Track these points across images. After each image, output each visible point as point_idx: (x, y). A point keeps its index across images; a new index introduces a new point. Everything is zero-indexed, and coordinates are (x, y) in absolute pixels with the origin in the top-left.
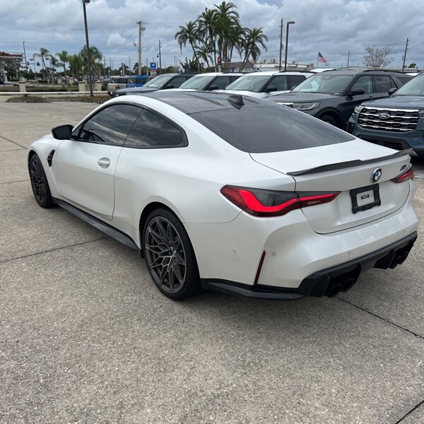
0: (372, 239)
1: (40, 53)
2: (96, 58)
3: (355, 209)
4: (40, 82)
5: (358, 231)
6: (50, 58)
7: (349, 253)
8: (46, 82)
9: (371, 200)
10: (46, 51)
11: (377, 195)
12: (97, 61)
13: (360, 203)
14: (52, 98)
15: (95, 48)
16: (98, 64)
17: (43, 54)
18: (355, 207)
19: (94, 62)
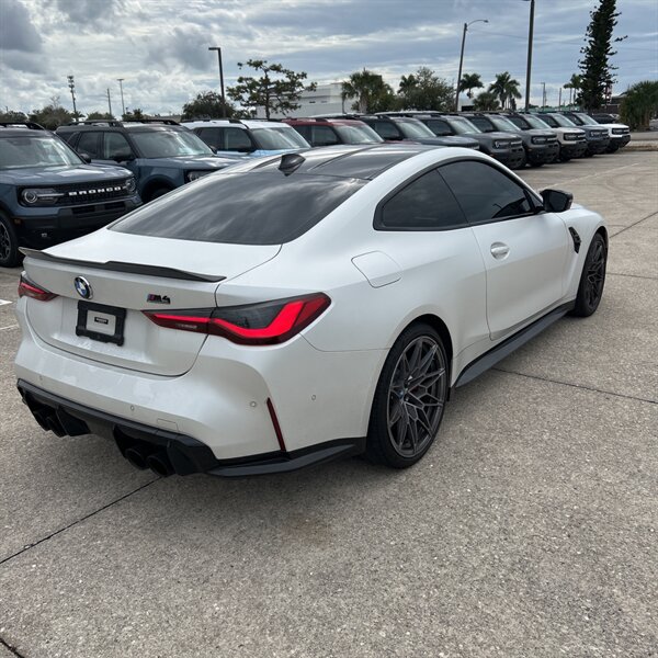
0: (70, 381)
3: (81, 331)
5: (65, 359)
9: (110, 330)
11: (120, 327)
13: (91, 326)
18: (81, 328)
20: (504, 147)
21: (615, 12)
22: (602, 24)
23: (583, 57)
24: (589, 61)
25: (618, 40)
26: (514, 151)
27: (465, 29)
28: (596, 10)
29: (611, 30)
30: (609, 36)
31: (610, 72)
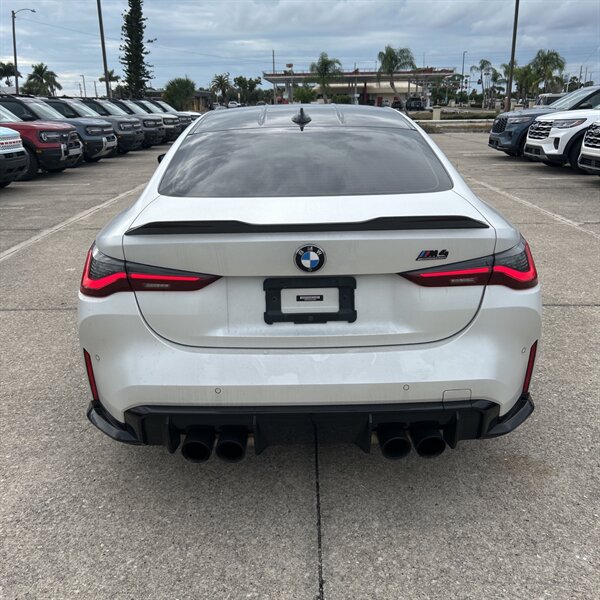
1: (478, 65)
2: (555, 68)
4: (472, 106)
6: (491, 72)
7: (218, 390)
8: (480, 107)
9: (329, 307)
10: (488, 63)
12: (556, 73)
13: (291, 307)
14: (448, 127)
15: (555, 54)
16: (557, 78)
17: (482, 67)
18: (273, 313)
19: (551, 74)
20: (128, 129)
21: (143, 17)
22: (134, 25)
23: (123, 54)
24: (128, 58)
25: (149, 41)
26: (137, 133)
27: (14, 17)
28: (126, 13)
29: (143, 33)
30: (141, 37)
31: (147, 69)
